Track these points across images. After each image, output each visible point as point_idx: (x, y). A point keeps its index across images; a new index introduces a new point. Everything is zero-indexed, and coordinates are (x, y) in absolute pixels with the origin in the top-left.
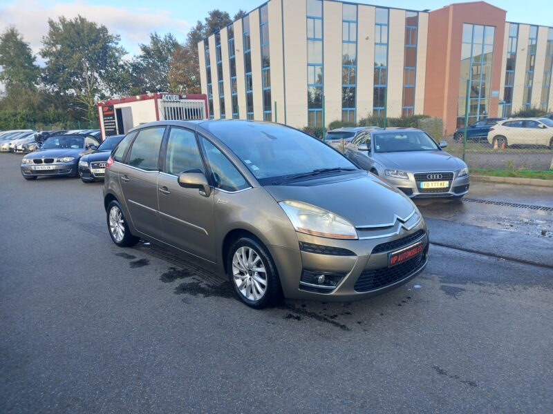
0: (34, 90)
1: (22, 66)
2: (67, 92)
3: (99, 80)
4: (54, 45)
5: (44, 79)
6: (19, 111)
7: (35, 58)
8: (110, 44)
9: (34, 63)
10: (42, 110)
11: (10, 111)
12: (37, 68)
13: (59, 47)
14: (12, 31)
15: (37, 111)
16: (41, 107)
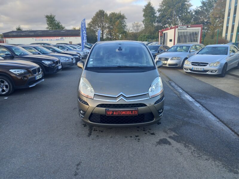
0: (152, 26)
1: (150, 16)
2: (165, 26)
3: (178, 20)
4: (163, 7)
5: (157, 21)
6: (146, 34)
7: (156, 13)
8: (185, 3)
9: (155, 15)
10: (154, 34)
11: (144, 34)
12: (156, 17)
13: (165, 7)
14: (149, 3)
15: (152, 34)
16: (154, 33)
